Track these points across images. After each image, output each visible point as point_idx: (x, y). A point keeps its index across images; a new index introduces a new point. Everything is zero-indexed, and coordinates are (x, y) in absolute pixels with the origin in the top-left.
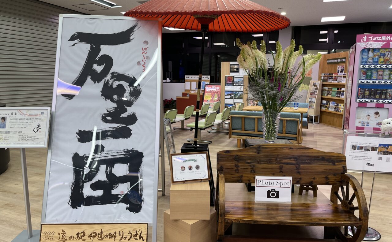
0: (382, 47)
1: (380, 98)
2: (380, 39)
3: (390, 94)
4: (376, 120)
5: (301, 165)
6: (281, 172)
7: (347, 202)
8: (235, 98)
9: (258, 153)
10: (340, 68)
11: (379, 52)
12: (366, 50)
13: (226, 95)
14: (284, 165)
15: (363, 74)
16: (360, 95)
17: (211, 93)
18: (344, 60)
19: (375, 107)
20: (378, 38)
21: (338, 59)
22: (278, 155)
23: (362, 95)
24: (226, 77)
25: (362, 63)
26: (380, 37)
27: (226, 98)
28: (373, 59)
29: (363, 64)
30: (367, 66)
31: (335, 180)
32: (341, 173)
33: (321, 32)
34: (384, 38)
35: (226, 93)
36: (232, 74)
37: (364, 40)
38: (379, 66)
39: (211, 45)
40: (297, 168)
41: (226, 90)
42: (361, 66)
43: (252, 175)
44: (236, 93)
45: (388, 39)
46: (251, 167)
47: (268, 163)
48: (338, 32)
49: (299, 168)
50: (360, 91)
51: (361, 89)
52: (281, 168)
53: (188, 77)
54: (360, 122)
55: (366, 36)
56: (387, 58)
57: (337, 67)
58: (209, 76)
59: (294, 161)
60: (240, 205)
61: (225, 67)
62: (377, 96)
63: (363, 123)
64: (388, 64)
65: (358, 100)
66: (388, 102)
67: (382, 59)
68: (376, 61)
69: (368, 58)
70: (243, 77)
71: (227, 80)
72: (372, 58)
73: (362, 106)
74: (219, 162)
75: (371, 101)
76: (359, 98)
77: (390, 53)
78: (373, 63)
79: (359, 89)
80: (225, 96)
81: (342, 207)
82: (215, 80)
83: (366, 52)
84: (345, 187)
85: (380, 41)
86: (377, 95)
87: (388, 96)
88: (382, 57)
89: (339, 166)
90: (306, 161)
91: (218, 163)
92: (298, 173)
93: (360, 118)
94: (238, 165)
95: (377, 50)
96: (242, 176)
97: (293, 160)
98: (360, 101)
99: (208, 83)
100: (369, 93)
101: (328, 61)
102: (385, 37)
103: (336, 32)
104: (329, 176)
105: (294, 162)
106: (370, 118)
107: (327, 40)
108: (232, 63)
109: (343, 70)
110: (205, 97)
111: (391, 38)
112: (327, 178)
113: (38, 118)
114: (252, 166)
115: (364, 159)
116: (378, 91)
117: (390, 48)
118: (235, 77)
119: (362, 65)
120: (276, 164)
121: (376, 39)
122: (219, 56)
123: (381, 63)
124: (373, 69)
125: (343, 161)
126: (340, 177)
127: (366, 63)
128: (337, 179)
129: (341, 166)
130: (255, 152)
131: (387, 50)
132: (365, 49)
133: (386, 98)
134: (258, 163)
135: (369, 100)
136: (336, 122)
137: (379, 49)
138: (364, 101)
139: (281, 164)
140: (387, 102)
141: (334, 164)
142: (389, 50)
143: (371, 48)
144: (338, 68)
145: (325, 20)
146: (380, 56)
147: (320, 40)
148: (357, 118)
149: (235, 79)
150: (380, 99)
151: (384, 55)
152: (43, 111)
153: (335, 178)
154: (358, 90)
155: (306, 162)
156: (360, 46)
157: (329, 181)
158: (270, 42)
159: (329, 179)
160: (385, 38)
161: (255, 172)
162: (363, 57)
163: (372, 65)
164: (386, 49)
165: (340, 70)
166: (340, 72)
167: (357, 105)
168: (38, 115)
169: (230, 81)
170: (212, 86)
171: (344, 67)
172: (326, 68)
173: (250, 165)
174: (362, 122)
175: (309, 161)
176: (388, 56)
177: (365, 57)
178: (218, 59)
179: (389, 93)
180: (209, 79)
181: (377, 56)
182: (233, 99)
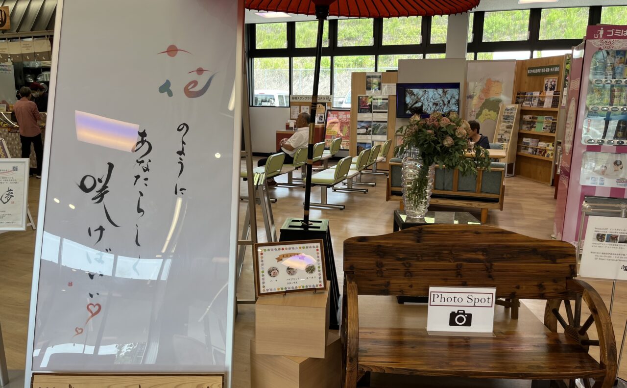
4: (617, 175)
5: (496, 264)
6: (459, 276)
7: (576, 332)
9: (418, 241)
10: (549, 83)
14: (465, 263)
22: (453, 246)
24: (359, 97)
31: (556, 289)
32: (567, 278)
36: (369, 93)
40: (487, 268)
43: (406, 281)
46: (406, 267)
47: (434, 260)
49: (491, 268)
52: (459, 267)
54: (588, 178)
59: (483, 255)
60: (383, 335)
63: (594, 180)
70: (387, 97)
71: (361, 103)
74: (348, 258)
81: (567, 338)
84: (573, 303)
89: (562, 265)
90: (505, 256)
91: (345, 260)
92: (490, 277)
94: (382, 263)
96: (389, 283)
97: (481, 253)
104: (545, 284)
105: (481, 257)
106: (607, 172)
109: (554, 86)
112: (540, 286)
113: (7, 177)
114: (407, 265)
115: (617, 259)
120: (450, 262)
125: (570, 255)
126: (565, 285)
128: (559, 287)
129: (567, 265)
130: (412, 240)
134: (418, 260)
139: (459, 261)
141: (554, 262)
144: (546, 83)
152: (15, 165)
153: (555, 287)
155: (504, 258)
157: (544, 291)
159: (545, 289)
161: (412, 276)
165: (549, 86)
166: (548, 89)
168: (7, 172)
169: (366, 106)
173: (403, 264)
174: (592, 178)
175: (509, 256)
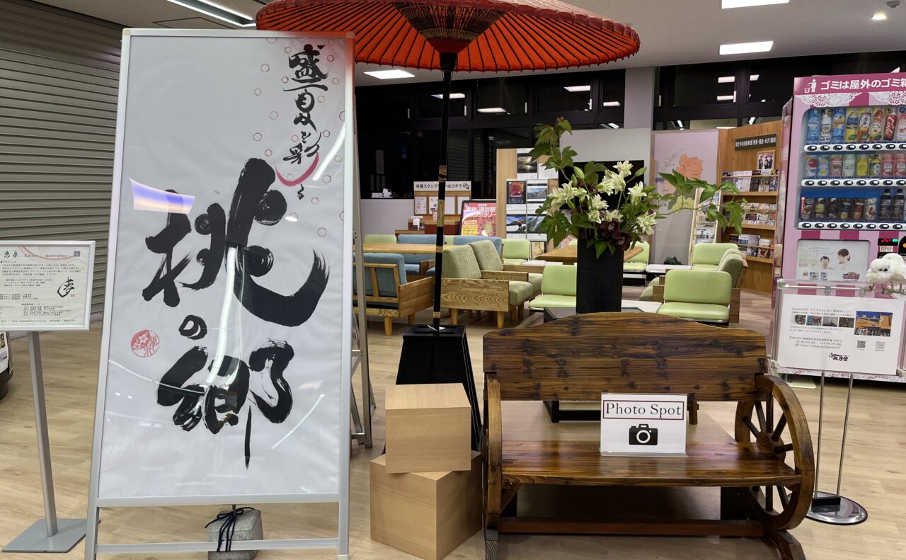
0: (850, 103)
1: (850, 219)
2: (847, 87)
3: (872, 208)
4: (843, 269)
5: (669, 359)
6: (625, 376)
7: (770, 436)
8: (529, 232)
9: (574, 334)
10: (764, 159)
11: (845, 114)
12: (816, 112)
13: (508, 225)
14: (631, 359)
15: (811, 165)
16: (805, 212)
17: (476, 221)
18: (773, 140)
19: (839, 238)
20: (842, 85)
21: (758, 138)
22: (616, 338)
23: (809, 213)
24: (508, 182)
25: (808, 139)
26: (847, 83)
27: (508, 232)
28: (832, 131)
29: (810, 142)
30: (819, 146)
31: (743, 389)
32: (756, 374)
33: (722, 80)
34: (855, 84)
35: (509, 219)
36: (522, 177)
37: (811, 89)
38: (845, 146)
39: (473, 111)
41: (508, 213)
42: (806, 147)
43: (560, 383)
44: (531, 219)
45: (864, 86)
46: (559, 364)
47: (595, 356)
48: (759, 78)
49: (664, 365)
50: (806, 204)
51: (806, 198)
52: (625, 365)
53: (422, 186)
54: (805, 274)
55: (814, 80)
56: (863, 128)
57: (756, 158)
58: (469, 183)
59: (653, 349)
60: (535, 447)
61: (506, 160)
62: (844, 215)
63: (814, 275)
64: (866, 142)
65: (801, 224)
66: (868, 226)
67: (852, 132)
68: (839, 136)
69: (821, 130)
70: (546, 182)
71: (510, 190)
72: (829, 130)
73: (810, 235)
74: (488, 356)
75: (829, 226)
76: (802, 220)
77: (869, 117)
78: (833, 141)
79: (803, 198)
80: (508, 227)
81: (759, 447)
82: (483, 190)
83: (815, 116)
84: (764, 404)
85: (847, 91)
86: (842, 211)
87: (867, 214)
88: (852, 126)
89: (750, 359)
90: (680, 350)
91: (485, 359)
92: (663, 375)
93: (806, 265)
94: (530, 361)
95: (841, 110)
96: (539, 386)
97: (651, 347)
98: (804, 225)
99: (468, 199)
100: (825, 207)
101: (737, 144)
102: (858, 81)
103: (754, 78)
104: (730, 382)
105: (652, 352)
106: (830, 265)
107: (733, 97)
108: (520, 151)
109: (770, 163)
110: (462, 229)
111: (870, 83)
112: (724, 385)
113: (67, 264)
114: (561, 363)
115: (823, 345)
116: (845, 204)
117: (870, 105)
118: (528, 182)
119: (807, 144)
120: (613, 357)
121: (839, 87)
122: (491, 138)
123: (849, 139)
124: (832, 153)
125: (759, 347)
126: (754, 383)
127: (815, 142)
128: (746, 386)
129: (756, 358)
130: (568, 333)
131: (864, 111)
132: (812, 109)
133: (862, 219)
134: (574, 356)
135: (826, 224)
136: (758, 280)
137: (844, 109)
138: (813, 227)
139: (624, 356)
140: (864, 228)
141: (739, 354)
142: (868, 110)
143: (827, 108)
144: (759, 158)
145: (728, 50)
146: (848, 124)
147: (720, 98)
148: (800, 265)
149: (528, 187)
150: (850, 222)
151: (856, 122)
152: (78, 249)
153: (741, 385)
154: (801, 200)
155: (680, 352)
156: (804, 103)
157: (729, 391)
158: (606, 104)
159: (729, 388)
160: (858, 84)
161: (567, 376)
162: (809, 128)
163: (830, 144)
164: (860, 107)
165: (764, 162)
166: (764, 167)
167: (799, 234)
168: (66, 257)
169: (518, 194)
170: (479, 205)
171: (774, 155)
172: (733, 159)
173: (556, 361)
174: (811, 273)
175: (685, 349)
176: (865, 123)
177: (813, 126)
178: (490, 144)
179: (870, 207)
180: (470, 190)
181: (841, 123)
182: (525, 233)
